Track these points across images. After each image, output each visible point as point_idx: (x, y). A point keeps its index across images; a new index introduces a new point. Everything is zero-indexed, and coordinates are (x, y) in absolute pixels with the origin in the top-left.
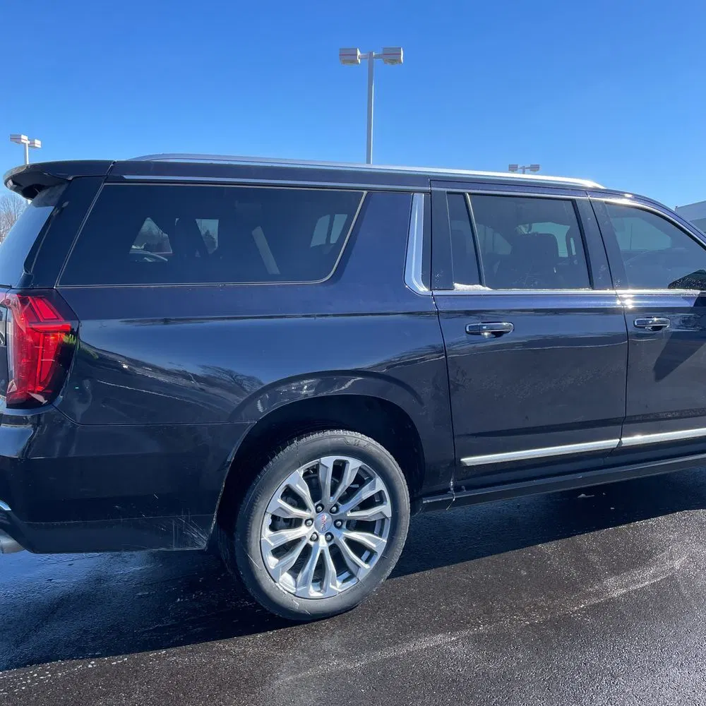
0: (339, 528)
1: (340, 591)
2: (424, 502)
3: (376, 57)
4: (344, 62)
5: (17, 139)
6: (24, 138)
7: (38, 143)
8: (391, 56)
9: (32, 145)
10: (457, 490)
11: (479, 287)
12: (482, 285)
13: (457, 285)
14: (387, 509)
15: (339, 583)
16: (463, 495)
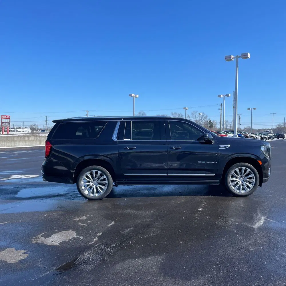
0: (98, 184)
2: (117, 182)
3: (239, 57)
4: (228, 60)
5: (131, 95)
6: (133, 95)
7: (138, 96)
8: (245, 56)
9: (136, 97)
10: (125, 180)
11: (130, 140)
12: (131, 139)
13: (125, 139)
14: (107, 182)
15: (97, 194)
16: (126, 182)
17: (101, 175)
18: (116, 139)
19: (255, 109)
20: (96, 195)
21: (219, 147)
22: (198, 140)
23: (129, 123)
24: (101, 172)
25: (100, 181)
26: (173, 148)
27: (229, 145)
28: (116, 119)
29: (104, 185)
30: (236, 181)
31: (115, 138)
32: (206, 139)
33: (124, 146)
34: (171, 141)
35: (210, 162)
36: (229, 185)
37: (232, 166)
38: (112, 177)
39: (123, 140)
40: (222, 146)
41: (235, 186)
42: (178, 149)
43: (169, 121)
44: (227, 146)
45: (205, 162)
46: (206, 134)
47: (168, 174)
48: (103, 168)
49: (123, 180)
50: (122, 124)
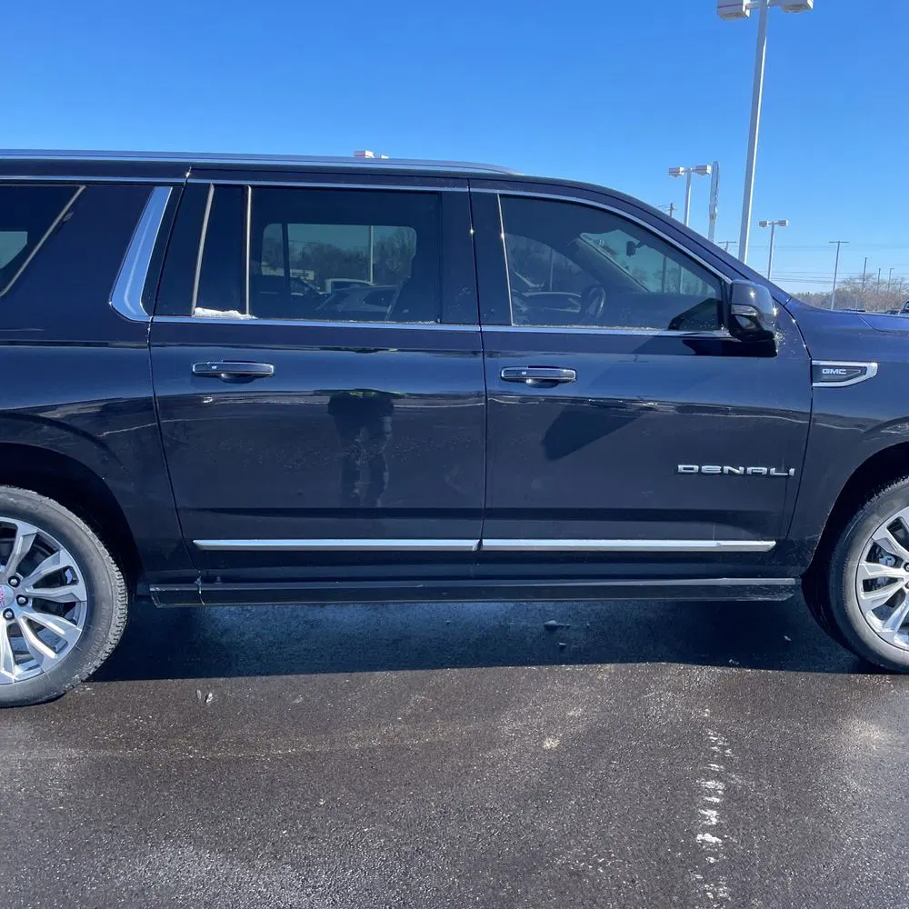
0: (21, 605)
1: (17, 679)
2: (151, 589)
10: (207, 580)
11: (234, 314)
12: (243, 312)
13: (200, 312)
14: (79, 591)
15: (18, 670)
16: (219, 587)
17: (41, 549)
18: (136, 308)
19: (782, 223)
20: (13, 677)
21: (814, 373)
22: (671, 328)
23: (230, 199)
24: (34, 530)
25: (36, 586)
26: (522, 381)
27: (875, 365)
28: (144, 173)
29: (64, 609)
30: (893, 581)
31: (128, 298)
32: (745, 323)
33: (193, 359)
34: (514, 328)
35: (750, 469)
36: (852, 606)
37: (882, 493)
38: (117, 562)
39: (188, 313)
40: (832, 368)
41: (883, 612)
42: (555, 383)
43: (501, 196)
44: (864, 370)
45: (717, 469)
46: (745, 288)
47: (486, 542)
48: (53, 503)
49: (191, 580)
50: (185, 205)
